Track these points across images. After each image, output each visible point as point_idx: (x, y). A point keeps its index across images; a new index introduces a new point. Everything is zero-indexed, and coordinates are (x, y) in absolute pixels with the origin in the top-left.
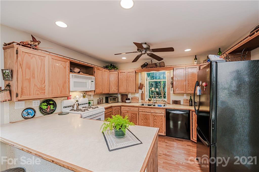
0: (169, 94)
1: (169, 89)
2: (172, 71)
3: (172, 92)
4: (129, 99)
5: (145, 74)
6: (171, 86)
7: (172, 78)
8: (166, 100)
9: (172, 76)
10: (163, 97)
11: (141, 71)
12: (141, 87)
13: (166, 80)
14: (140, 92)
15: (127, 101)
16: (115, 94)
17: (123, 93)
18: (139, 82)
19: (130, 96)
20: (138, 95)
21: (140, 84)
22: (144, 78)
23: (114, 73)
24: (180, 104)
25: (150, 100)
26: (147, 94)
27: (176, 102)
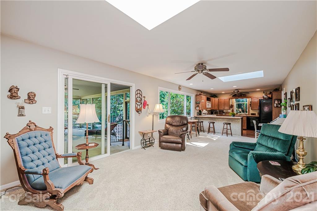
0: (249, 110)
1: (249, 108)
2: (250, 99)
3: (250, 109)
4: (224, 113)
5: (234, 100)
6: (250, 106)
7: (251, 102)
8: (247, 113)
9: (250, 101)
10: (245, 112)
11: (232, 98)
12: (232, 106)
13: (247, 103)
14: (231, 109)
15: (223, 114)
16: (217, 110)
17: (220, 110)
18: (231, 104)
19: (225, 111)
20: (230, 111)
21: (231, 105)
22: (234, 102)
23: (216, 99)
24: (256, 115)
25: (237, 114)
26: (235, 110)
27: (252, 114)
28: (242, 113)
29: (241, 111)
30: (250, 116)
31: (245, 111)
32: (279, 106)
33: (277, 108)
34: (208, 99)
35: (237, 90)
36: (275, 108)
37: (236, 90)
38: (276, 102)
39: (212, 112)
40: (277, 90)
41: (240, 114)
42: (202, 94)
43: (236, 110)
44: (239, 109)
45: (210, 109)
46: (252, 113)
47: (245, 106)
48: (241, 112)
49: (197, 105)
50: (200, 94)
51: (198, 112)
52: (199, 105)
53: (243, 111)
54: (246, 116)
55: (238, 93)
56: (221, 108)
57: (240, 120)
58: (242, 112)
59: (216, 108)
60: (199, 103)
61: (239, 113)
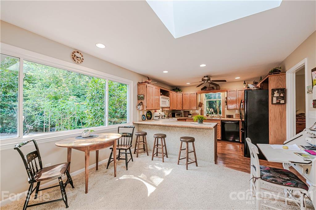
0: (224, 110)
1: (223, 107)
2: (226, 93)
3: (226, 109)
4: (191, 115)
5: (204, 95)
6: (225, 104)
7: (226, 98)
8: (221, 115)
10: (218, 113)
11: (201, 93)
12: (201, 105)
13: (221, 100)
14: (200, 109)
15: (189, 116)
16: (180, 110)
17: (186, 110)
18: (199, 101)
19: (191, 112)
20: (198, 112)
21: (200, 103)
22: (203, 98)
23: (179, 94)
24: (233, 118)
25: (208, 116)
26: (205, 111)
27: (229, 116)
28: (214, 115)
29: (213, 111)
30: (226, 119)
31: (218, 111)
32: (282, 102)
33: (277, 106)
34: (164, 93)
35: (207, 76)
36: (274, 106)
37: (205, 77)
38: (276, 94)
39: (173, 114)
40: (276, 72)
41: (212, 115)
42: (150, 81)
43: (207, 110)
44: (211, 109)
45: (168, 109)
46: (228, 114)
47: (218, 105)
48: (212, 113)
49: (140, 101)
50: (146, 82)
51: (145, 114)
52: (143, 101)
53: (216, 112)
54: (220, 120)
55: (209, 81)
56: (186, 108)
57: (213, 131)
58: (214, 113)
59: (179, 108)
60: (143, 98)
61: (210, 115)
